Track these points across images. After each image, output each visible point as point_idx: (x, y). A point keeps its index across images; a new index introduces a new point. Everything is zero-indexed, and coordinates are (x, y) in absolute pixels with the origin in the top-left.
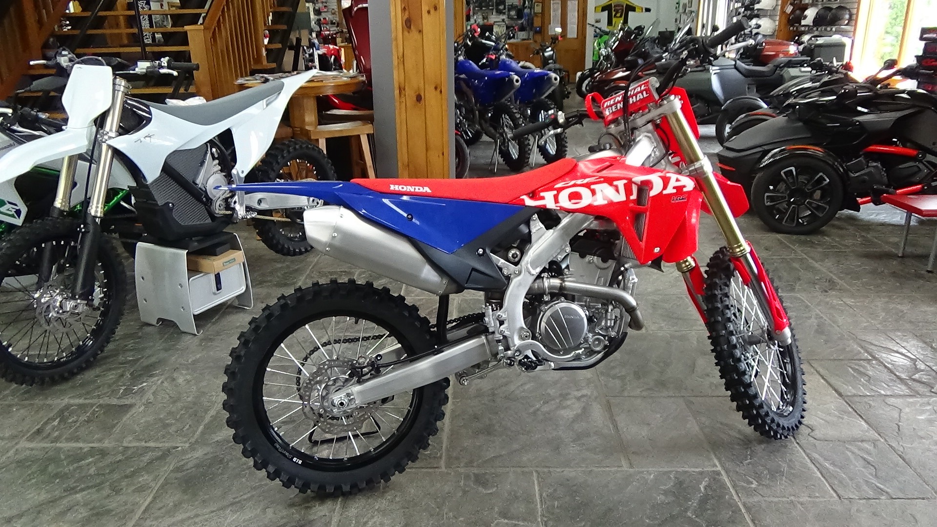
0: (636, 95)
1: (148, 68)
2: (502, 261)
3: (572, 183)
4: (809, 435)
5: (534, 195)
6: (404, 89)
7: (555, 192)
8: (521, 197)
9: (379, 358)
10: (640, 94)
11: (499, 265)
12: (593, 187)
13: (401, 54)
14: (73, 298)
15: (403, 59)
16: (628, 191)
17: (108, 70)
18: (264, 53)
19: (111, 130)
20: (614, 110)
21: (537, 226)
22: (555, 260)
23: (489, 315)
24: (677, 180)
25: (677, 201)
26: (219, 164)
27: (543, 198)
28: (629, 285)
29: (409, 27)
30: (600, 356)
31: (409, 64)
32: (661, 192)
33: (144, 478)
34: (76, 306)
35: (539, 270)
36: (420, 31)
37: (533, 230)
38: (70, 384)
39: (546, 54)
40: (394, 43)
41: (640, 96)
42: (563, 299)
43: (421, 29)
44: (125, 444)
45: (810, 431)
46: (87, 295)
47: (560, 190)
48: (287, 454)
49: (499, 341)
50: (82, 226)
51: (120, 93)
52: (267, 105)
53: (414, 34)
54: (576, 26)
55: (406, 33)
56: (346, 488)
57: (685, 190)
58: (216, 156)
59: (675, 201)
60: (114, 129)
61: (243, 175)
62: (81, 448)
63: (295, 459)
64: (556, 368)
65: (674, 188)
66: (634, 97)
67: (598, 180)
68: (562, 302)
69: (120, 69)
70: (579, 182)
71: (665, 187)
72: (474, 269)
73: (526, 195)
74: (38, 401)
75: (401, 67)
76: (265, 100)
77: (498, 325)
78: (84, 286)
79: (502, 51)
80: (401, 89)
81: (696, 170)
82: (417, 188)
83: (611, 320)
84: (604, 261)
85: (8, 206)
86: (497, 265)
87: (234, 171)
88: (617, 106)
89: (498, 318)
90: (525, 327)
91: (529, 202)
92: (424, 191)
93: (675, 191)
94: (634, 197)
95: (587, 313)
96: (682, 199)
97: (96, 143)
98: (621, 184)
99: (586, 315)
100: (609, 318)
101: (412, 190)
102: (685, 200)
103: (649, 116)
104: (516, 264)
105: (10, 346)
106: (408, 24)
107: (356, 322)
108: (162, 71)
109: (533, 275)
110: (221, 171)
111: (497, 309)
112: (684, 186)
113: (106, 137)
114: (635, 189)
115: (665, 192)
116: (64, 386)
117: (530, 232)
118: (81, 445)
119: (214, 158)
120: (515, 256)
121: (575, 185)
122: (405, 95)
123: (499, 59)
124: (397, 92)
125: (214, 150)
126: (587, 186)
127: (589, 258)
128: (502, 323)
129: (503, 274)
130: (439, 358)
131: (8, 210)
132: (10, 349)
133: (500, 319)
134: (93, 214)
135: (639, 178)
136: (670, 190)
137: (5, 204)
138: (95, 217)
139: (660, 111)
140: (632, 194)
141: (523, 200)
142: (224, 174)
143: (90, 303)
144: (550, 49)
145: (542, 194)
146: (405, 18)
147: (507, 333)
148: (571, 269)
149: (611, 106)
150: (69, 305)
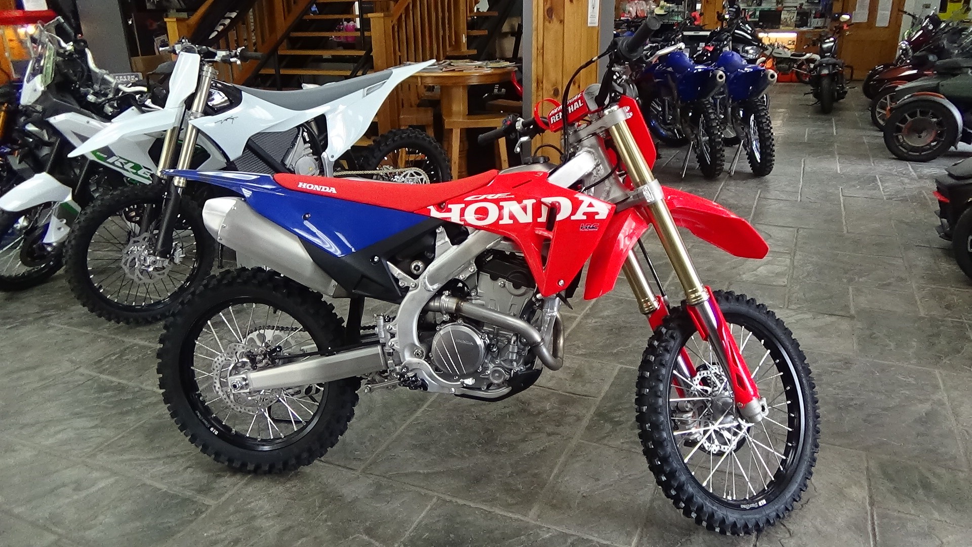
0: (573, 103)
1: (223, 56)
2: (399, 271)
3: (483, 197)
4: (779, 541)
5: (440, 207)
6: (542, 82)
7: (463, 205)
8: (428, 208)
9: (278, 350)
10: (576, 103)
11: (395, 275)
12: (501, 204)
13: (540, 46)
14: (154, 254)
15: (542, 50)
16: (537, 212)
17: (197, 57)
18: (464, 40)
19: (197, 111)
20: (557, 120)
21: (442, 240)
22: (457, 277)
23: (380, 326)
24: (591, 205)
25: (586, 230)
26: (311, 147)
27: (449, 210)
28: (546, 318)
29: (551, 17)
30: (505, 390)
31: (549, 56)
32: (570, 216)
33: (132, 418)
34: (154, 262)
35: (436, 286)
36: (562, 22)
37: (438, 244)
38: (151, 327)
39: (825, 46)
40: (534, 33)
41: (576, 106)
42: (460, 321)
43: (562, 18)
44: (143, 386)
45: (788, 535)
46: (166, 252)
47: (468, 203)
48: (206, 423)
49: (390, 354)
50: (166, 193)
51: (208, 78)
52: (367, 94)
53: (555, 25)
54: (888, 13)
55: (547, 23)
56: (251, 467)
57: (597, 217)
58: (308, 140)
59: (585, 228)
60: (200, 111)
61: (333, 160)
62: (112, 382)
63: (212, 429)
64: (456, 393)
65: (584, 214)
66: (572, 106)
67: (509, 197)
68: (459, 324)
69: (207, 57)
70: (490, 197)
71: (574, 212)
72: (363, 276)
73: (433, 205)
74: (119, 337)
75: (540, 58)
76: (366, 89)
77: (389, 337)
78: (163, 245)
79: (725, 43)
80: (539, 82)
81: (638, 195)
82: (324, 187)
83: (513, 353)
84: (517, 286)
85: (144, 170)
86: (393, 276)
87: (324, 155)
88: (559, 115)
89: (389, 330)
90: (417, 343)
91: (434, 213)
92: (330, 191)
93: (585, 217)
94: (543, 219)
95: (488, 341)
96: (593, 228)
97: (183, 121)
98: (529, 203)
99: (485, 342)
100: (510, 350)
101: (319, 189)
102: (597, 230)
103: (592, 128)
104: (416, 277)
105: (100, 287)
106: (550, 13)
107: (275, 312)
108: (232, 60)
109: (429, 291)
110: (313, 154)
111: (389, 321)
112: (597, 213)
113: (192, 117)
114: (544, 211)
115: (573, 218)
116: (146, 329)
117: (435, 244)
118: (114, 379)
119: (305, 142)
120: (417, 268)
121: (486, 200)
122: (542, 89)
123: (721, 51)
124: (534, 85)
125: (305, 134)
126: (496, 202)
127: (501, 281)
128: (393, 336)
129: (398, 286)
130: (328, 360)
131: (144, 173)
132: (101, 291)
133: (391, 331)
134: (176, 184)
135: (548, 200)
136: (579, 216)
137: (142, 168)
138: (177, 187)
139: (600, 123)
140: (540, 216)
141: (430, 210)
142: (316, 157)
143: (172, 260)
144: (832, 39)
145: (450, 206)
146: (546, 8)
147: (396, 347)
148: (479, 291)
149: (554, 115)
150: (149, 260)
